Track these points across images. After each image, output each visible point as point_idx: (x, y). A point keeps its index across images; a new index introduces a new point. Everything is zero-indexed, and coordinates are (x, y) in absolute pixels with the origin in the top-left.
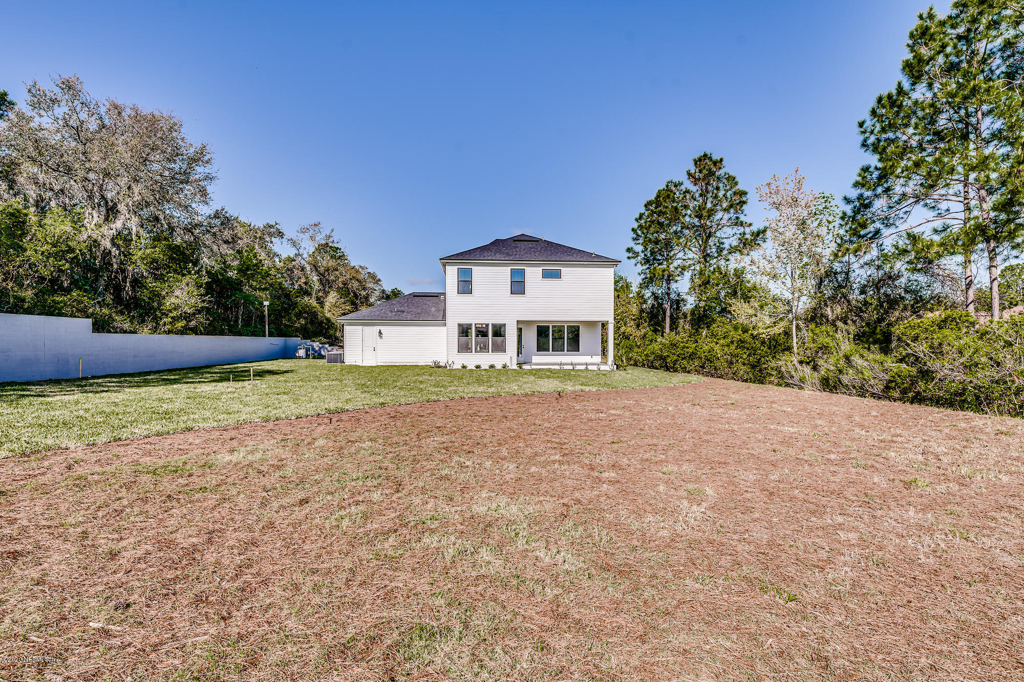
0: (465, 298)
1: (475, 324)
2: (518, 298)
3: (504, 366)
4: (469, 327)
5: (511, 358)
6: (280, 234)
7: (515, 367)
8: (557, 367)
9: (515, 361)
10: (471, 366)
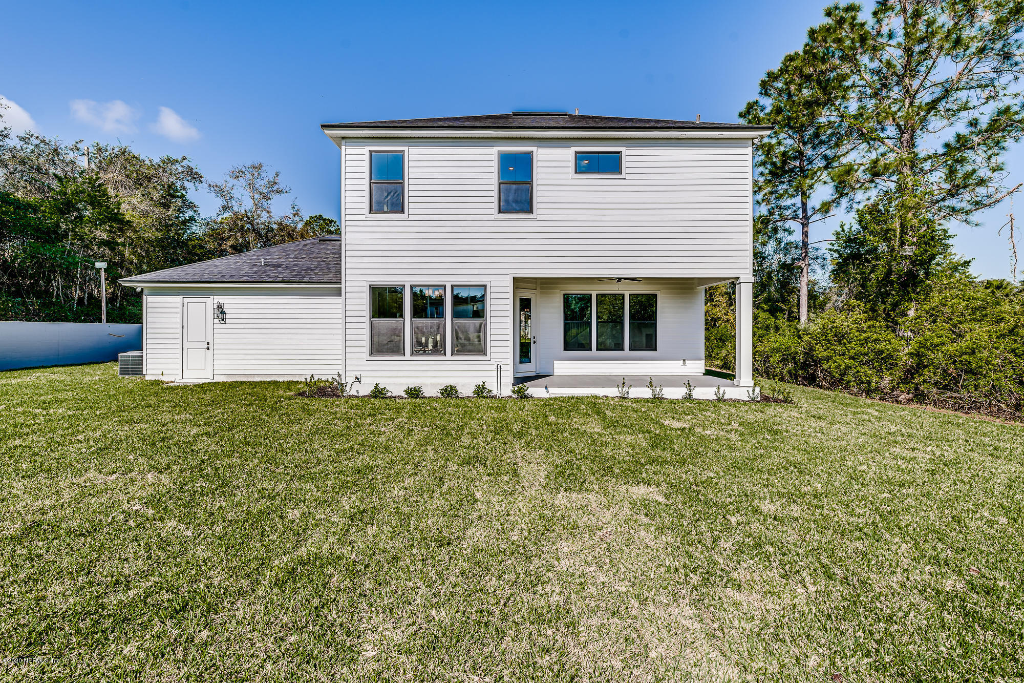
0: (388, 223)
1: (412, 287)
2: (517, 223)
3: (480, 391)
4: (395, 292)
5: (499, 369)
6: (195, 176)
7: (507, 391)
8: (613, 392)
9: (508, 377)
10: (397, 389)
